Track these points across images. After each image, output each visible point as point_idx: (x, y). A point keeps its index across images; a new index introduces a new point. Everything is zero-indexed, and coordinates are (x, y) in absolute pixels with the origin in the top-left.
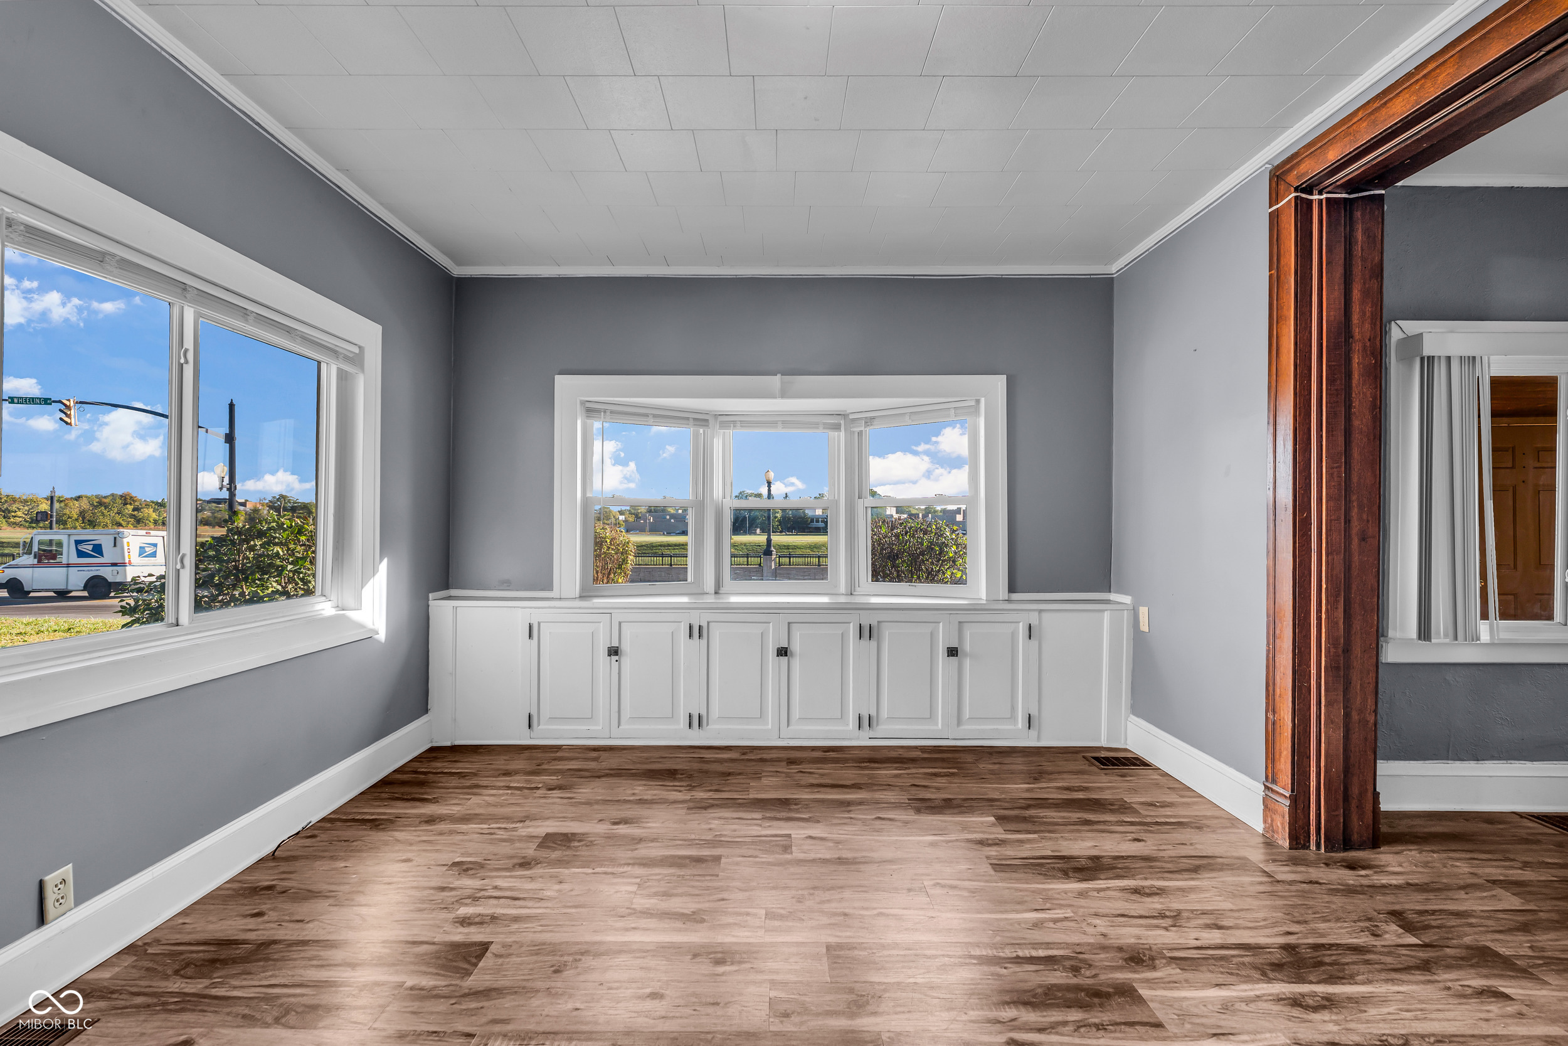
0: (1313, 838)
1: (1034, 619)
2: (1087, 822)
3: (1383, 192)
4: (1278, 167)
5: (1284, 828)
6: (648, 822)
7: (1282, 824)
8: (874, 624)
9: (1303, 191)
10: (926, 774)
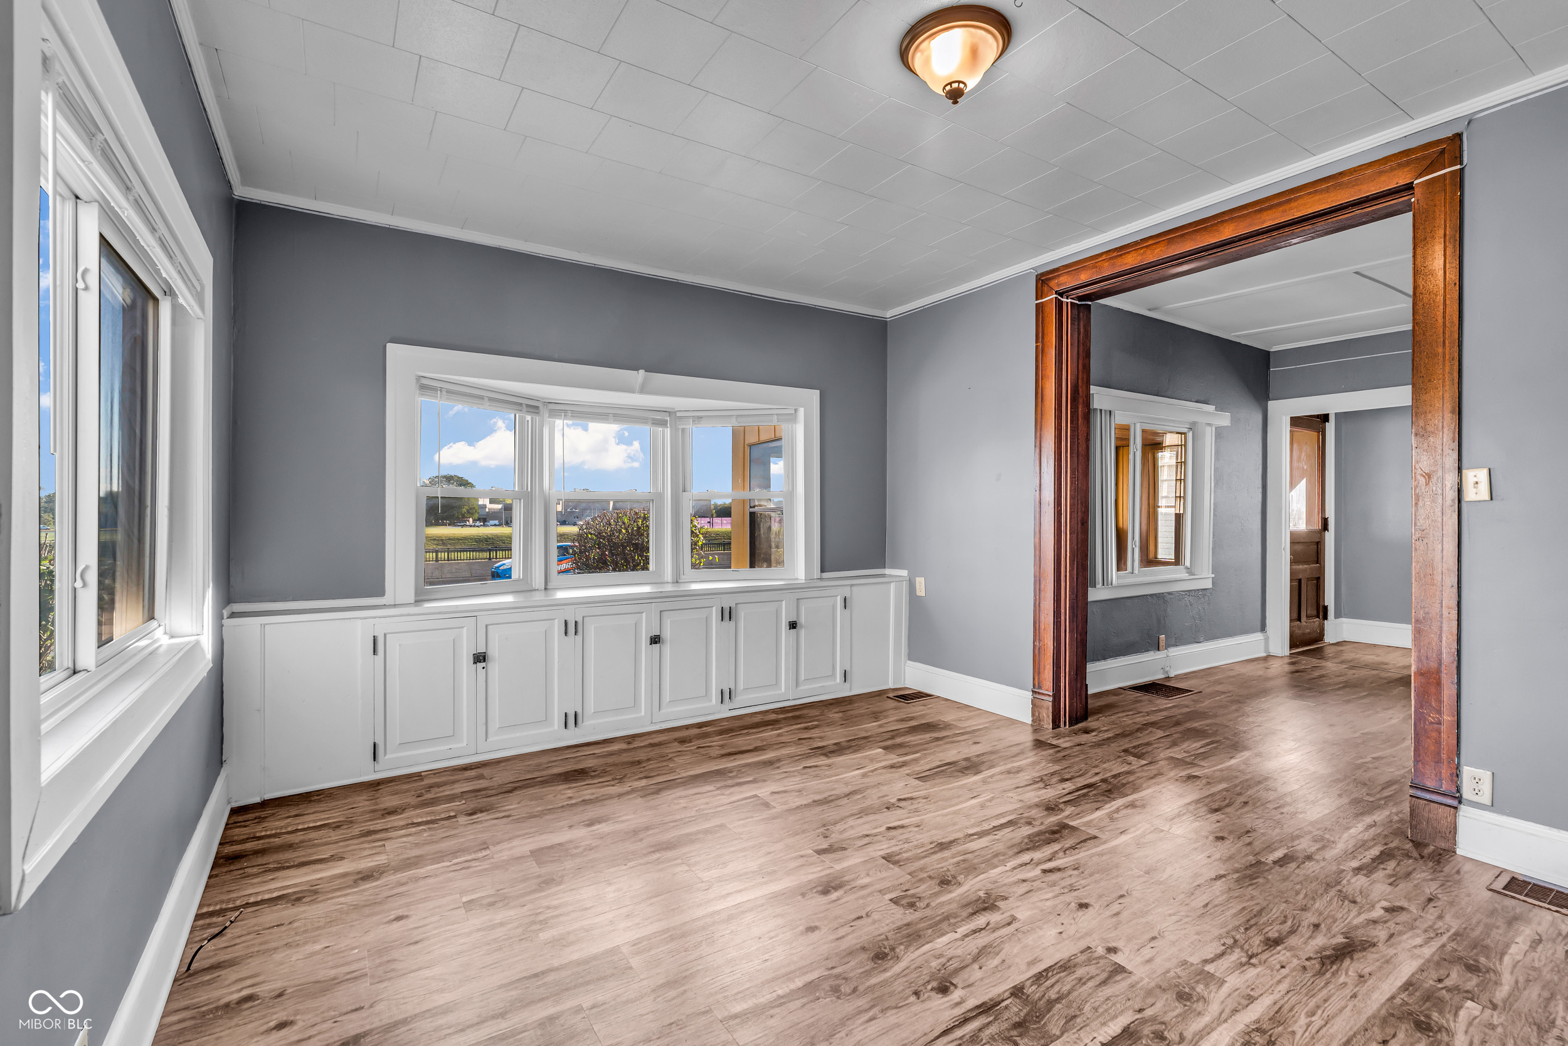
0: (1062, 719)
1: (846, 592)
2: (938, 739)
3: (1090, 303)
4: (1042, 274)
5: (1048, 717)
6: (620, 817)
7: (1047, 714)
8: (733, 606)
9: (1061, 295)
10: (799, 729)
